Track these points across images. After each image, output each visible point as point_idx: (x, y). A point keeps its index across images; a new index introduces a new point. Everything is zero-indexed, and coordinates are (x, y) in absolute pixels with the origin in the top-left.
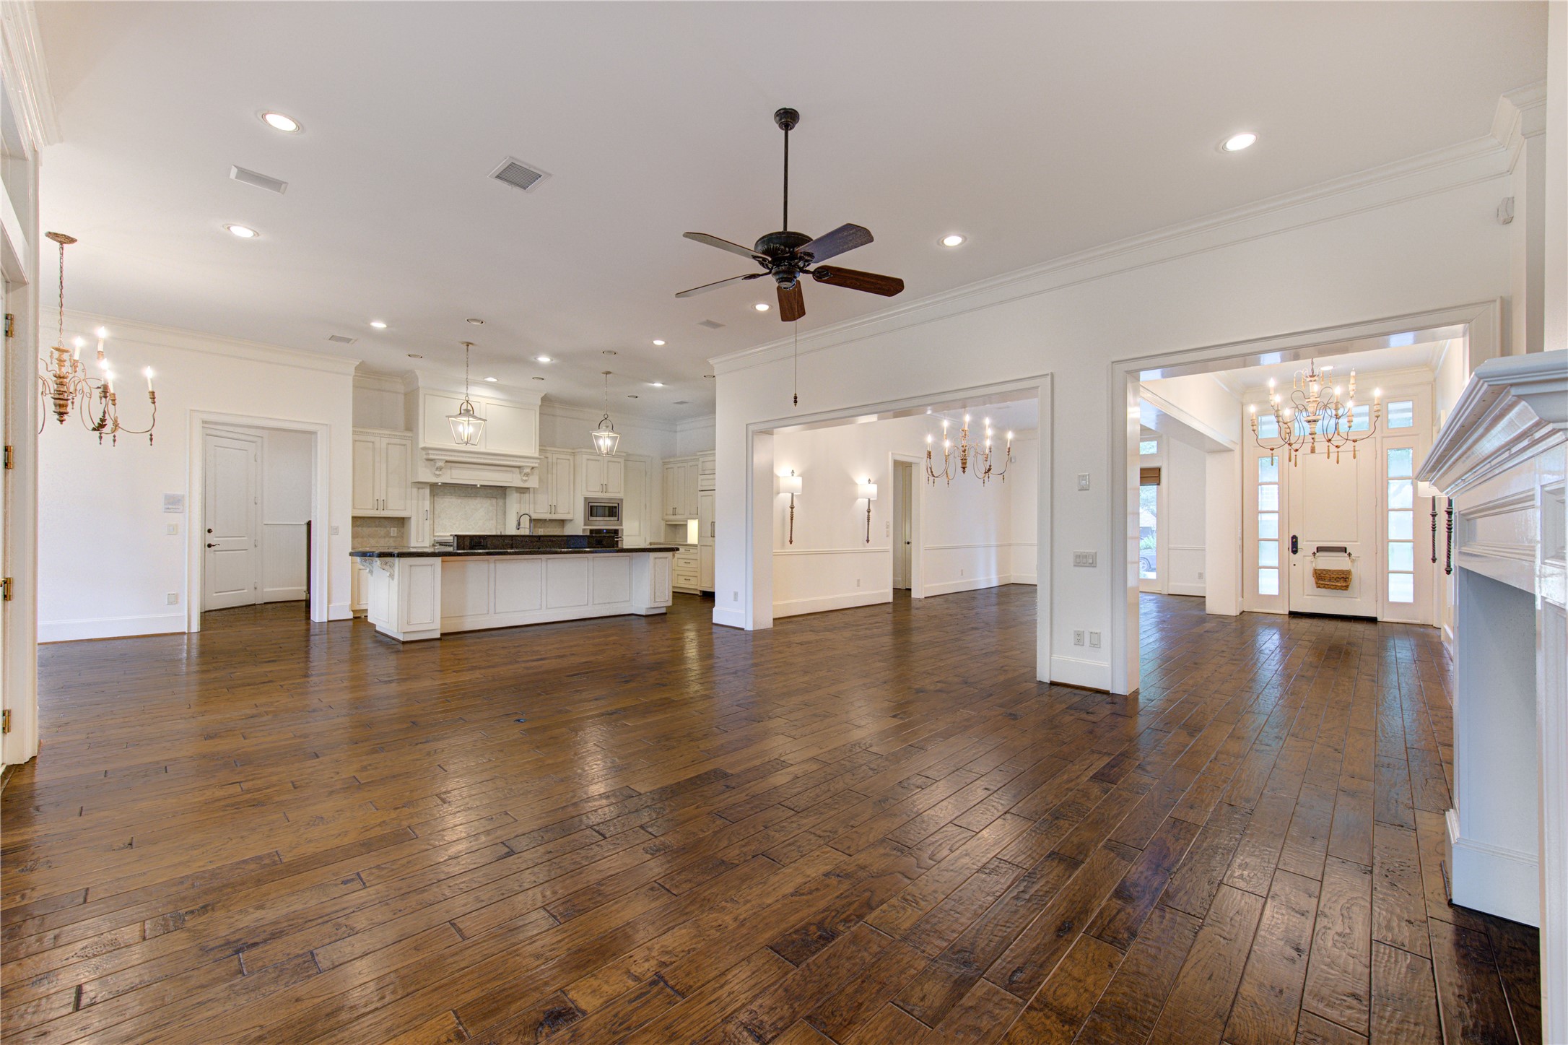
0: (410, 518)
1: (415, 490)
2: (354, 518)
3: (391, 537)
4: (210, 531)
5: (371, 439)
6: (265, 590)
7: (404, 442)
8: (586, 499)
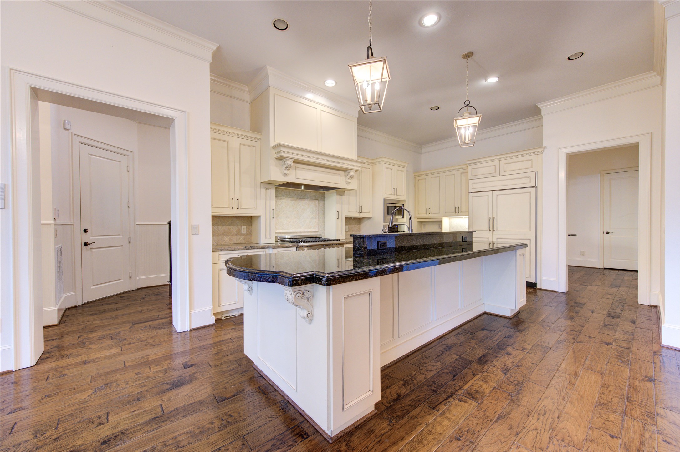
0: (258, 217)
1: (263, 190)
2: (214, 217)
3: (242, 234)
4: (86, 231)
5: (226, 138)
6: (138, 278)
7: (254, 144)
8: (385, 200)
